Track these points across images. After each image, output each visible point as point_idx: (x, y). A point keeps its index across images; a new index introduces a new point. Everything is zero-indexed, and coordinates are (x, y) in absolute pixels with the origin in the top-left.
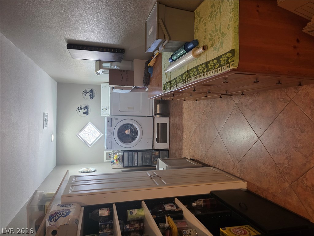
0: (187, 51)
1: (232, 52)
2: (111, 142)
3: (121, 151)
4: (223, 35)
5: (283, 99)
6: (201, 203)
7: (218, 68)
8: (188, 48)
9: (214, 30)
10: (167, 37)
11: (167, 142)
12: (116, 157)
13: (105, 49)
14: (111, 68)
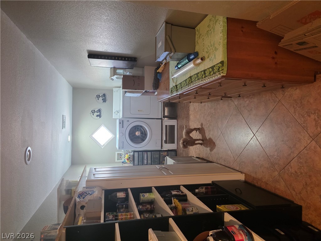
0: (190, 60)
1: (222, 63)
2: (123, 142)
3: (132, 151)
4: (216, 49)
5: (273, 100)
6: (203, 190)
7: (212, 75)
8: (190, 59)
9: (210, 45)
10: (173, 50)
11: (174, 143)
12: (127, 156)
13: (120, 58)
14: (125, 74)
